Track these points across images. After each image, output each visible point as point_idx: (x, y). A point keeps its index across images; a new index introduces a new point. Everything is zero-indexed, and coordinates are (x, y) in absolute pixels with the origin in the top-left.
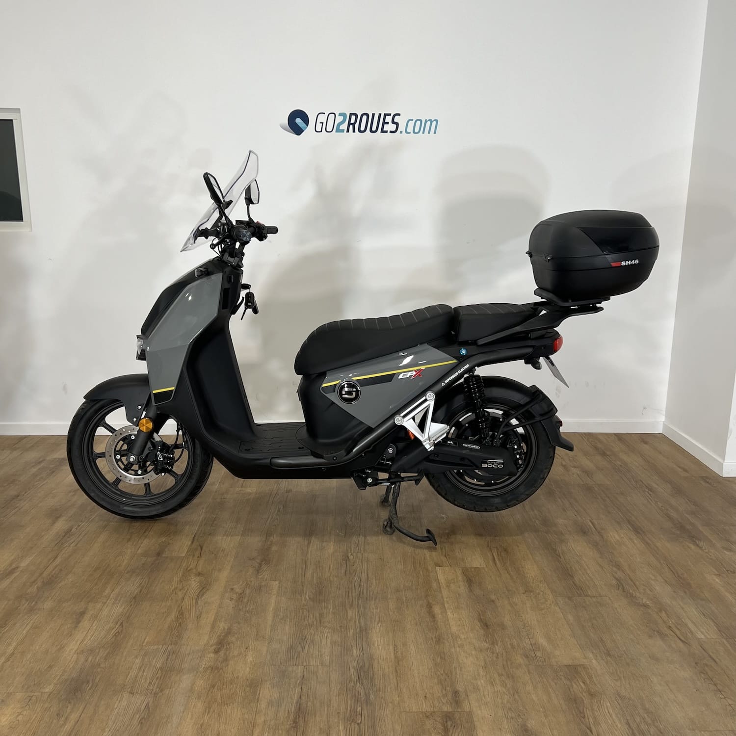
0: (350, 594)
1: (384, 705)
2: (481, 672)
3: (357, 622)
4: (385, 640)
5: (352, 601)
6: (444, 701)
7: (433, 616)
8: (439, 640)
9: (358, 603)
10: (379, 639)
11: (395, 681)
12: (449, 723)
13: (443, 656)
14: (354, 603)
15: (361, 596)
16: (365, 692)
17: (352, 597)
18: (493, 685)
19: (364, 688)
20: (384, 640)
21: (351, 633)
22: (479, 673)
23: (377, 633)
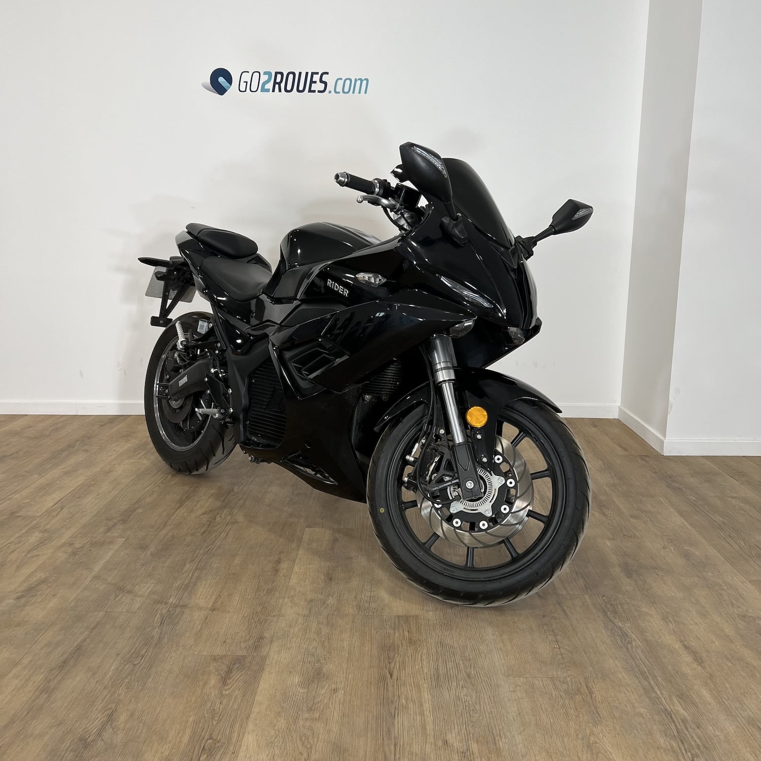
0: (197, 551)
1: (174, 648)
2: (300, 620)
3: (191, 574)
4: (212, 590)
5: (197, 557)
6: (243, 645)
7: (276, 571)
8: (270, 591)
9: (202, 558)
10: (204, 590)
11: (199, 627)
12: (236, 666)
13: (266, 605)
14: (197, 559)
15: (208, 552)
16: (160, 637)
17: (198, 553)
18: (306, 633)
19: (161, 633)
20: (210, 591)
21: (177, 584)
22: (297, 621)
23: (205, 585)
